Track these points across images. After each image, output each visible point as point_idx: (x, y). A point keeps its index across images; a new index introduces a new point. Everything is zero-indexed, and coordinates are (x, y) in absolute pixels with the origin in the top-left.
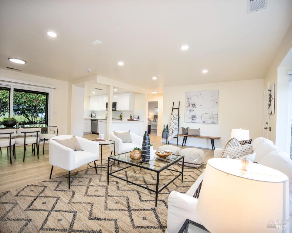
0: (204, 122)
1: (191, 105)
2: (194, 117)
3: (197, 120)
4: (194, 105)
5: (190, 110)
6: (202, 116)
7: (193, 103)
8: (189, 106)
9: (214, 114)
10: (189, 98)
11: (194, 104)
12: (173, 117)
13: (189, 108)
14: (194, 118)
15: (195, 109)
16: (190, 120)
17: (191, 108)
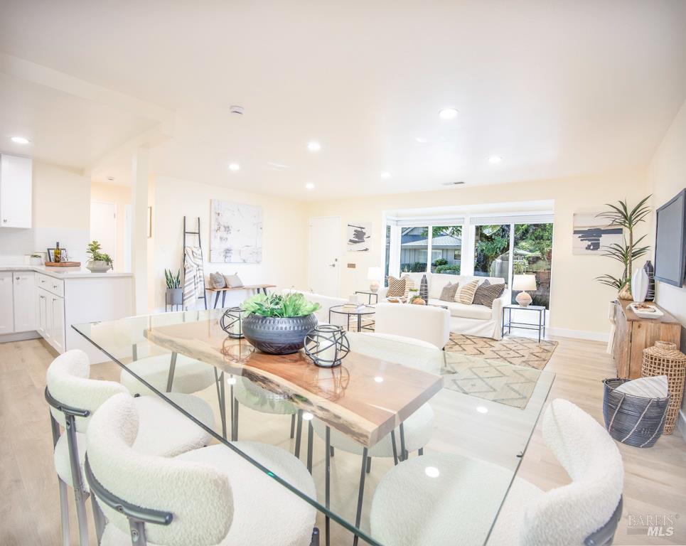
0: (244, 261)
1: (222, 229)
2: (228, 251)
3: (234, 257)
4: (227, 229)
5: (221, 238)
6: (240, 251)
7: (226, 225)
8: (219, 229)
9: (258, 246)
10: (219, 214)
11: (228, 227)
12: (193, 252)
13: (219, 234)
14: (228, 255)
15: (229, 236)
16: (222, 258)
17: (222, 233)
